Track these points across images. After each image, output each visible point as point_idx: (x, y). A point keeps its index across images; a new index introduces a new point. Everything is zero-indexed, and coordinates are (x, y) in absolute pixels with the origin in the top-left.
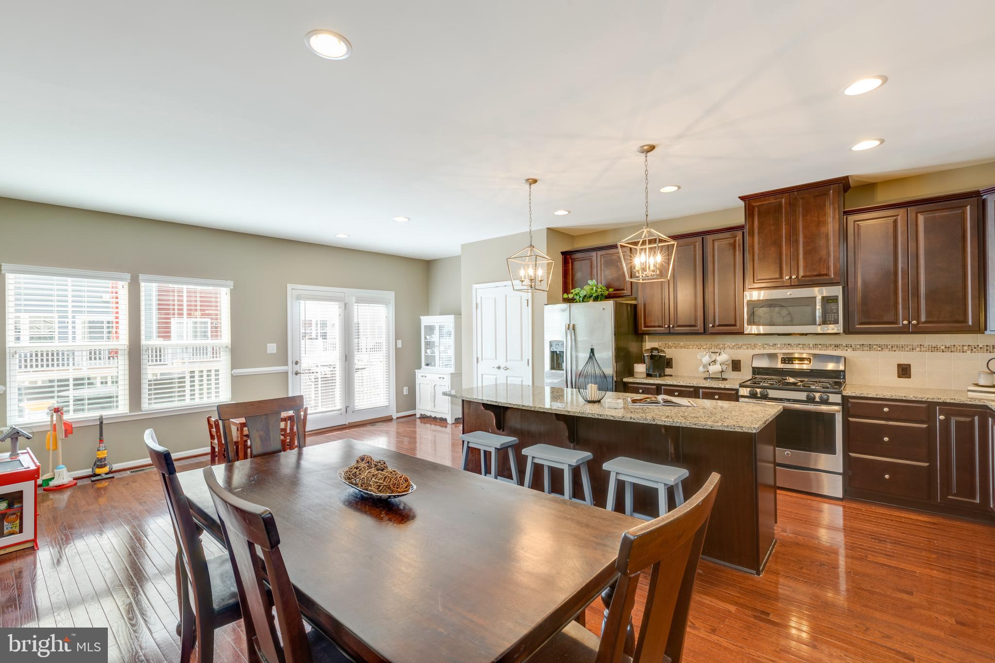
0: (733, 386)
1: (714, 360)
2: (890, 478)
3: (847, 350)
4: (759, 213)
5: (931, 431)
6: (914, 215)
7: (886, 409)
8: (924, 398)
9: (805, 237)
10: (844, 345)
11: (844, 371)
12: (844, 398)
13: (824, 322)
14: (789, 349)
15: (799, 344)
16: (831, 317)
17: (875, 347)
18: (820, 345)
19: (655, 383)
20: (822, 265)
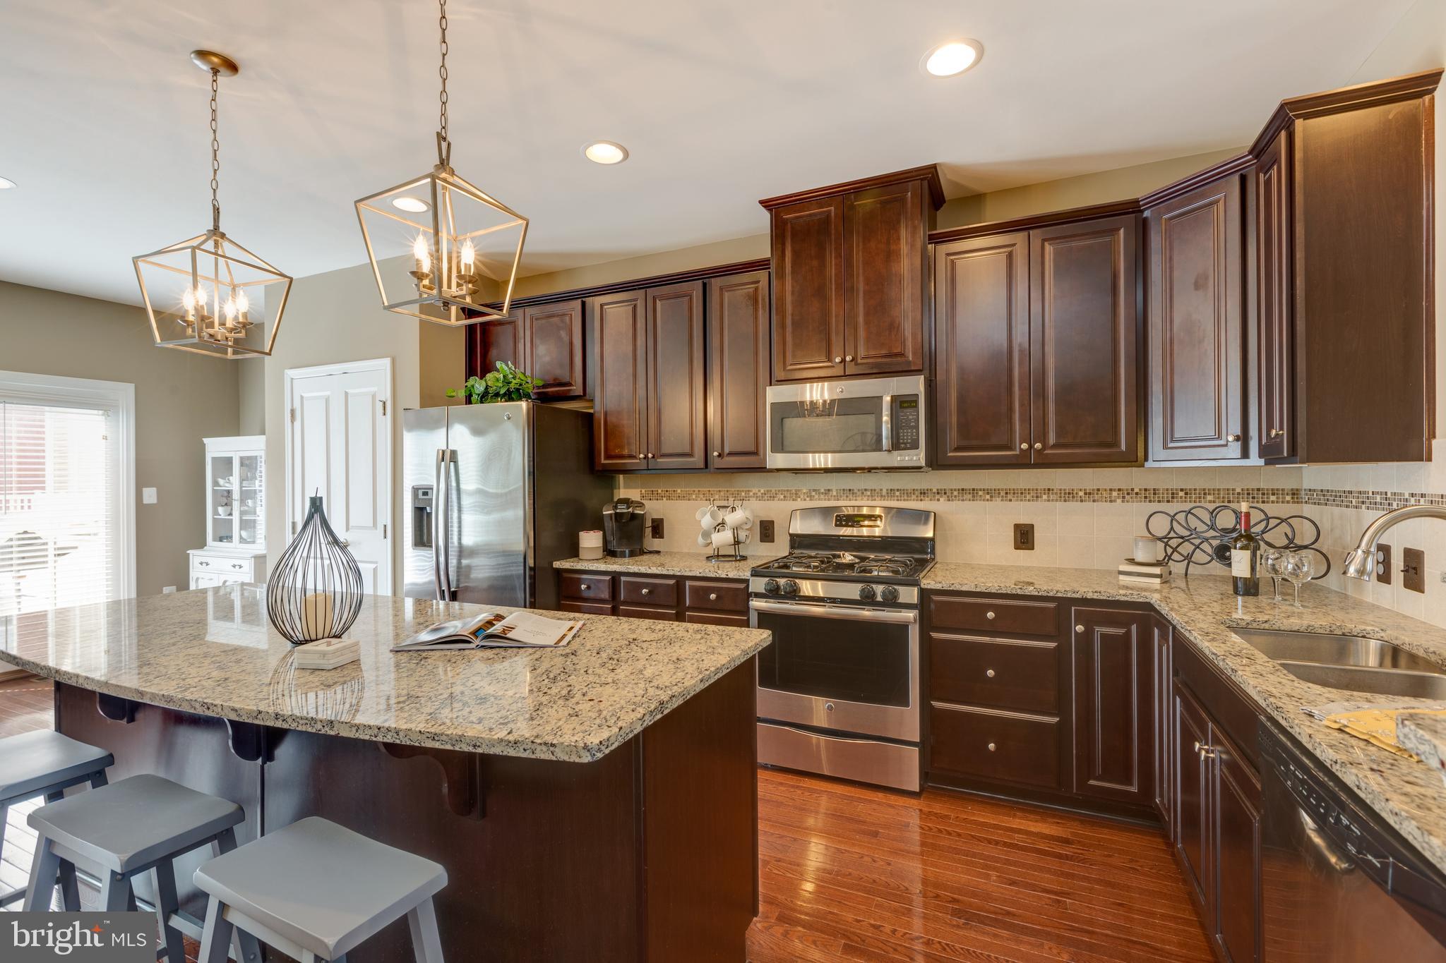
0: (741, 574)
1: (720, 521)
2: (997, 748)
3: (938, 500)
4: (794, 235)
5: (1062, 651)
6: (1039, 242)
7: (990, 615)
8: (1052, 590)
9: (867, 281)
10: (935, 490)
11: (932, 540)
12: (924, 594)
13: (896, 445)
14: (850, 500)
15: (866, 490)
16: (907, 436)
17: (980, 493)
18: (898, 490)
19: (609, 570)
20: (893, 336)
